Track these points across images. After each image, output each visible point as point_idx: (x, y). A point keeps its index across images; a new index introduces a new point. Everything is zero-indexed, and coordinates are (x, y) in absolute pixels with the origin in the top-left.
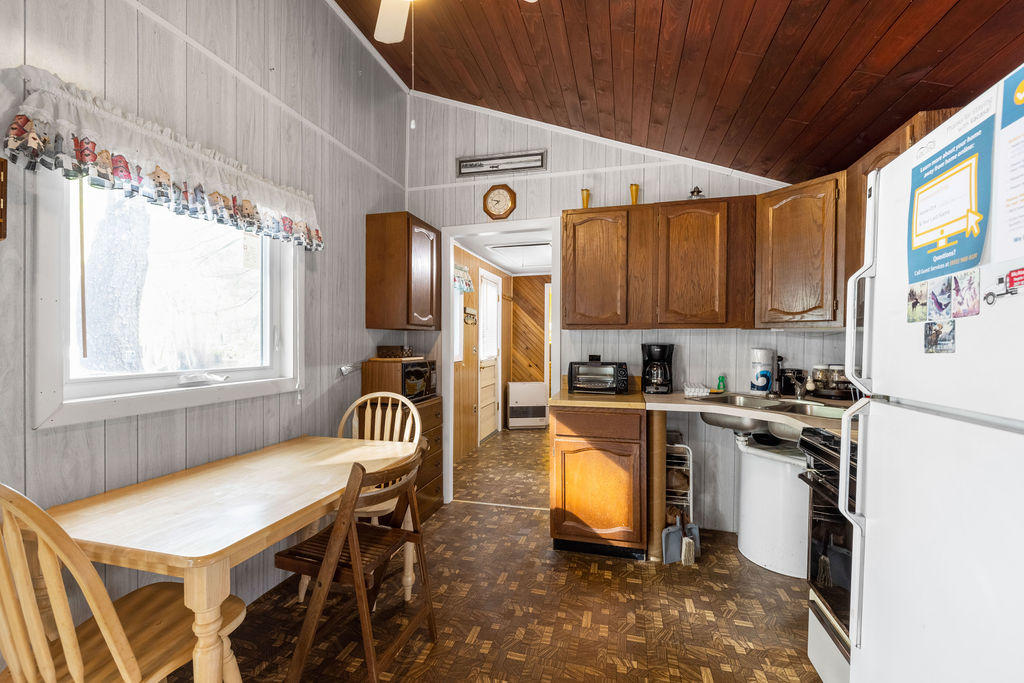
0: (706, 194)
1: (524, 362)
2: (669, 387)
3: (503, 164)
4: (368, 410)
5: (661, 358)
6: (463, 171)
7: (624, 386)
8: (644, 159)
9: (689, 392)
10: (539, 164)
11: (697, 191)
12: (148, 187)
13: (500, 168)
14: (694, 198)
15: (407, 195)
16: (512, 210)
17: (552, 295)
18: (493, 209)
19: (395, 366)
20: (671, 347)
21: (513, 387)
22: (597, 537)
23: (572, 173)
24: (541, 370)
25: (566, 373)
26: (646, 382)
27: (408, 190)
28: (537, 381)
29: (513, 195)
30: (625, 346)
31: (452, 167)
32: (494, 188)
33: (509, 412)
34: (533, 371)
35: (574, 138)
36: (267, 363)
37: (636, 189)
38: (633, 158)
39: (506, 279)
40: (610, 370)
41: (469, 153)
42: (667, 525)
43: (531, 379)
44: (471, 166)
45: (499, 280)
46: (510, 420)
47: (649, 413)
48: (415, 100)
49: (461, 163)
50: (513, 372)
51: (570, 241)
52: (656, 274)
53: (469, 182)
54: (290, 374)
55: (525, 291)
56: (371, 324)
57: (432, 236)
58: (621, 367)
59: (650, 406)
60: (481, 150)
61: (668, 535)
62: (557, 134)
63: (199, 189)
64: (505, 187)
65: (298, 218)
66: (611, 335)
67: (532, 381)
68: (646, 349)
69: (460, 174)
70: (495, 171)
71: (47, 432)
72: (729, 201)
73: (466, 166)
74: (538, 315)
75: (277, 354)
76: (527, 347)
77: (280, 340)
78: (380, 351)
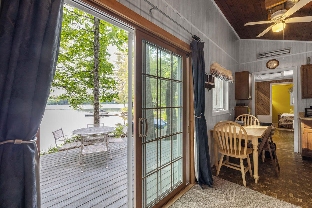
1: (262, 109)
3: (273, 54)
6: (259, 57)
10: (288, 52)
13: (272, 55)
15: (240, 65)
16: (277, 66)
18: (270, 66)
23: (302, 53)
27: (240, 64)
29: (278, 62)
32: (270, 61)
35: (302, 43)
36: (222, 107)
41: (261, 52)
43: (264, 114)
44: (262, 56)
48: (242, 41)
49: (258, 56)
51: (305, 74)
53: (261, 60)
54: (227, 109)
56: (236, 98)
57: (251, 75)
60: (265, 51)
62: (295, 43)
64: (275, 60)
69: (258, 58)
71: (213, 117)
74: (267, 94)
75: (224, 105)
76: (263, 104)
77: (225, 102)
78: (237, 105)
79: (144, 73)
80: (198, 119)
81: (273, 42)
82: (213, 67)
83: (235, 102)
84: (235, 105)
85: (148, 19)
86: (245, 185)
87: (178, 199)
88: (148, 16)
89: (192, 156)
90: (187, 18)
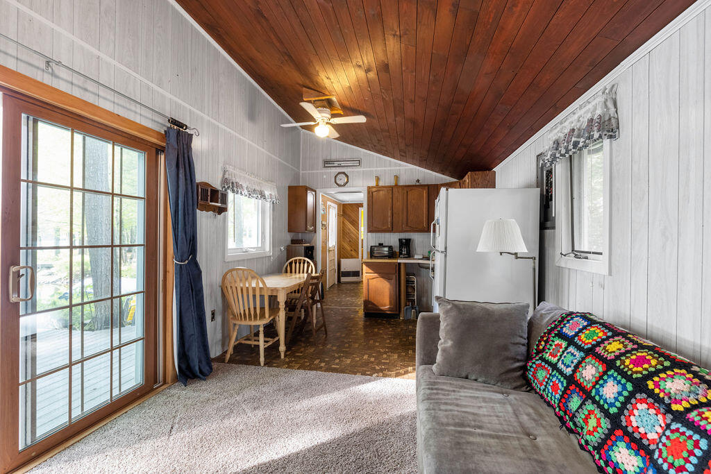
0: (422, 182)
1: (348, 248)
2: (409, 255)
3: (343, 164)
4: (294, 264)
5: (406, 244)
6: (326, 165)
7: (392, 255)
8: (400, 165)
9: (416, 257)
10: (358, 164)
11: (418, 181)
12: (245, 192)
14: (417, 184)
15: (301, 175)
16: (347, 183)
17: (363, 213)
18: (339, 182)
19: (301, 248)
20: (410, 239)
21: (343, 261)
22: (381, 310)
23: (371, 169)
24: (357, 252)
25: (369, 250)
26: (401, 253)
27: (301, 172)
28: (355, 258)
29: (347, 176)
30: (392, 239)
31: (321, 164)
32: (339, 173)
33: (341, 274)
34: (353, 253)
35: (372, 155)
36: (260, 245)
37: (397, 178)
38: (396, 165)
39: (339, 205)
40: (386, 249)
41: (329, 158)
42: (406, 305)
43: (352, 257)
44: (329, 163)
45: (336, 206)
46: (342, 278)
47: (399, 264)
48: (304, 134)
49: (325, 162)
50: (343, 253)
51: (371, 198)
52: (403, 213)
53: (329, 170)
54: (268, 249)
55: (349, 211)
56: (290, 231)
57: (314, 193)
58: (390, 248)
59: (399, 261)
60: (334, 157)
61: (407, 309)
62: (366, 153)
63: (254, 190)
64: (344, 173)
65: (273, 194)
66: (387, 235)
67: (352, 258)
68: (400, 240)
69: (325, 167)
70: (339, 166)
71: (228, 262)
72: (428, 186)
73: (327, 163)
74: (355, 223)
75: (263, 243)
76: (350, 241)
77: (264, 236)
78: (294, 241)
79: (30, 179)
80: (181, 267)
81: (342, 145)
82: (227, 176)
83: (288, 237)
84: (289, 242)
85: (39, 79)
86: (262, 364)
87: (126, 413)
88: (40, 73)
89: (169, 334)
90: (160, 85)
